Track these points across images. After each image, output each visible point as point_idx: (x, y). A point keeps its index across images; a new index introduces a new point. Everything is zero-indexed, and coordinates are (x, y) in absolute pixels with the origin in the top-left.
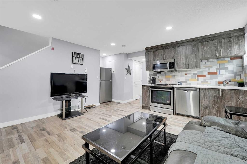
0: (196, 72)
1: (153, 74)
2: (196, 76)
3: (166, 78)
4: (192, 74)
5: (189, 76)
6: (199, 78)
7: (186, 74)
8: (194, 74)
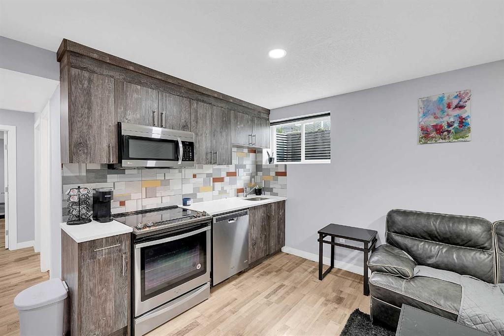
0: (210, 171)
1: (84, 174)
2: (211, 179)
3: (144, 189)
4: (205, 176)
5: (200, 180)
6: (216, 183)
7: (195, 176)
8: (208, 175)
